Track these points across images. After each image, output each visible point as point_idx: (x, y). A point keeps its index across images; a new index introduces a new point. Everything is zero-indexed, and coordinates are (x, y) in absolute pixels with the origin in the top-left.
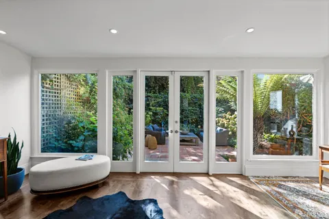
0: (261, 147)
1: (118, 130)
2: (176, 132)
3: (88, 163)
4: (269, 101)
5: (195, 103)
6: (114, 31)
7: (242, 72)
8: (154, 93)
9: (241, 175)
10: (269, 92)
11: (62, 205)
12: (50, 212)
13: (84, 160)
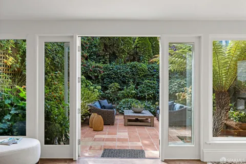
0: (227, 127)
1: (53, 108)
3: (12, 148)
4: (236, 73)
5: (153, 75)
7: (200, 37)
8: (104, 63)
9: (199, 160)
10: (236, 61)
13: (7, 144)
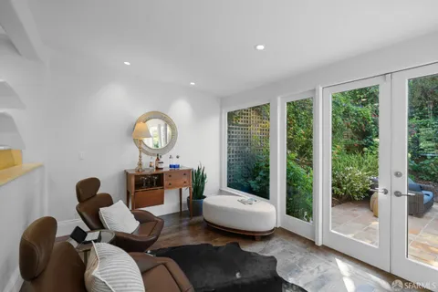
2: (398, 194)
6: (260, 47)
11: (216, 242)
12: (204, 242)
